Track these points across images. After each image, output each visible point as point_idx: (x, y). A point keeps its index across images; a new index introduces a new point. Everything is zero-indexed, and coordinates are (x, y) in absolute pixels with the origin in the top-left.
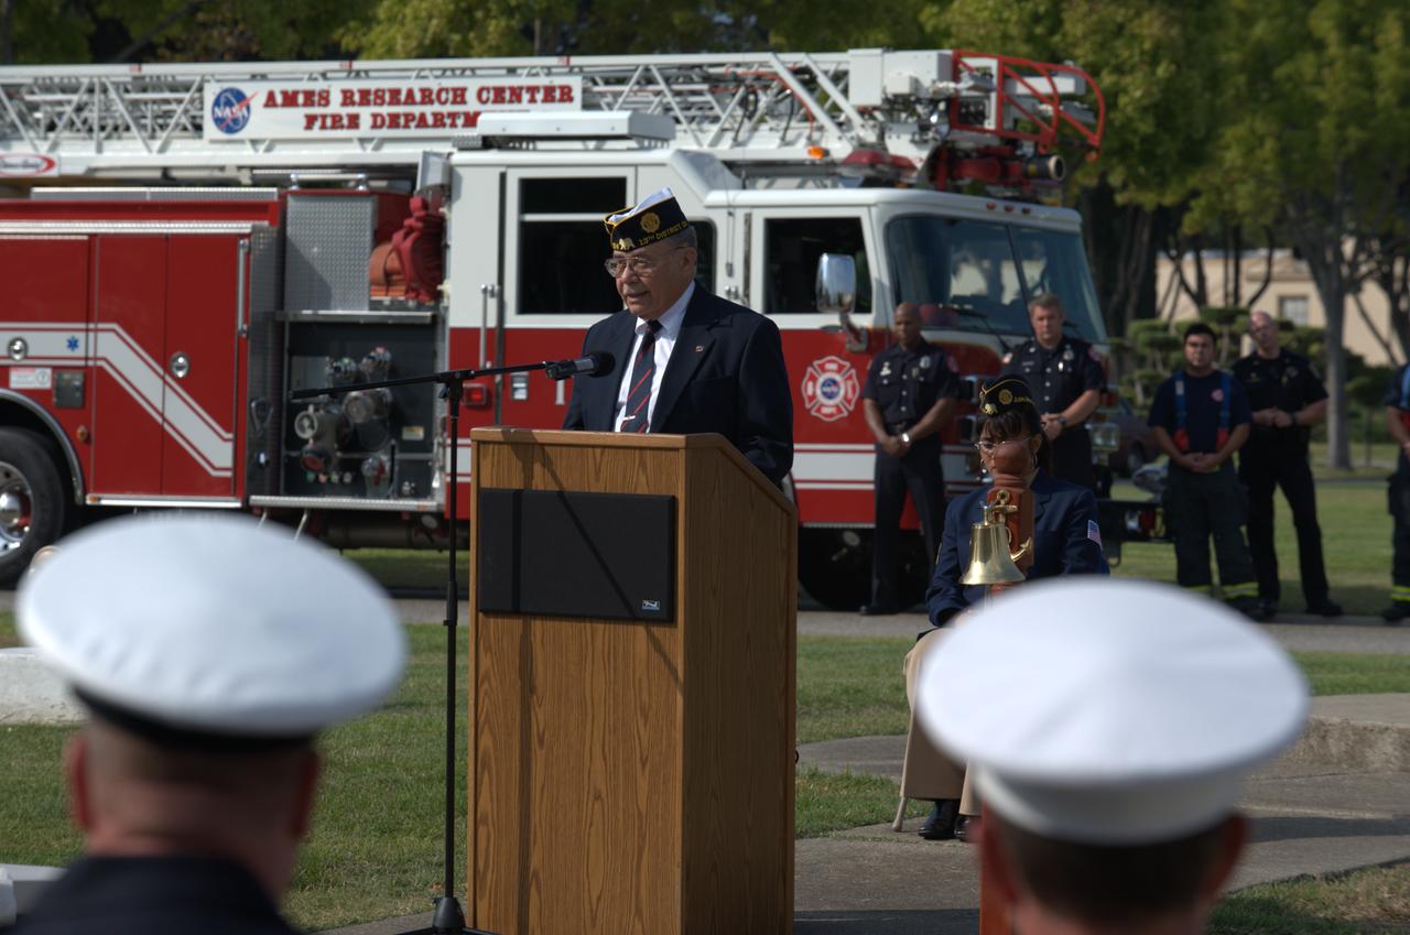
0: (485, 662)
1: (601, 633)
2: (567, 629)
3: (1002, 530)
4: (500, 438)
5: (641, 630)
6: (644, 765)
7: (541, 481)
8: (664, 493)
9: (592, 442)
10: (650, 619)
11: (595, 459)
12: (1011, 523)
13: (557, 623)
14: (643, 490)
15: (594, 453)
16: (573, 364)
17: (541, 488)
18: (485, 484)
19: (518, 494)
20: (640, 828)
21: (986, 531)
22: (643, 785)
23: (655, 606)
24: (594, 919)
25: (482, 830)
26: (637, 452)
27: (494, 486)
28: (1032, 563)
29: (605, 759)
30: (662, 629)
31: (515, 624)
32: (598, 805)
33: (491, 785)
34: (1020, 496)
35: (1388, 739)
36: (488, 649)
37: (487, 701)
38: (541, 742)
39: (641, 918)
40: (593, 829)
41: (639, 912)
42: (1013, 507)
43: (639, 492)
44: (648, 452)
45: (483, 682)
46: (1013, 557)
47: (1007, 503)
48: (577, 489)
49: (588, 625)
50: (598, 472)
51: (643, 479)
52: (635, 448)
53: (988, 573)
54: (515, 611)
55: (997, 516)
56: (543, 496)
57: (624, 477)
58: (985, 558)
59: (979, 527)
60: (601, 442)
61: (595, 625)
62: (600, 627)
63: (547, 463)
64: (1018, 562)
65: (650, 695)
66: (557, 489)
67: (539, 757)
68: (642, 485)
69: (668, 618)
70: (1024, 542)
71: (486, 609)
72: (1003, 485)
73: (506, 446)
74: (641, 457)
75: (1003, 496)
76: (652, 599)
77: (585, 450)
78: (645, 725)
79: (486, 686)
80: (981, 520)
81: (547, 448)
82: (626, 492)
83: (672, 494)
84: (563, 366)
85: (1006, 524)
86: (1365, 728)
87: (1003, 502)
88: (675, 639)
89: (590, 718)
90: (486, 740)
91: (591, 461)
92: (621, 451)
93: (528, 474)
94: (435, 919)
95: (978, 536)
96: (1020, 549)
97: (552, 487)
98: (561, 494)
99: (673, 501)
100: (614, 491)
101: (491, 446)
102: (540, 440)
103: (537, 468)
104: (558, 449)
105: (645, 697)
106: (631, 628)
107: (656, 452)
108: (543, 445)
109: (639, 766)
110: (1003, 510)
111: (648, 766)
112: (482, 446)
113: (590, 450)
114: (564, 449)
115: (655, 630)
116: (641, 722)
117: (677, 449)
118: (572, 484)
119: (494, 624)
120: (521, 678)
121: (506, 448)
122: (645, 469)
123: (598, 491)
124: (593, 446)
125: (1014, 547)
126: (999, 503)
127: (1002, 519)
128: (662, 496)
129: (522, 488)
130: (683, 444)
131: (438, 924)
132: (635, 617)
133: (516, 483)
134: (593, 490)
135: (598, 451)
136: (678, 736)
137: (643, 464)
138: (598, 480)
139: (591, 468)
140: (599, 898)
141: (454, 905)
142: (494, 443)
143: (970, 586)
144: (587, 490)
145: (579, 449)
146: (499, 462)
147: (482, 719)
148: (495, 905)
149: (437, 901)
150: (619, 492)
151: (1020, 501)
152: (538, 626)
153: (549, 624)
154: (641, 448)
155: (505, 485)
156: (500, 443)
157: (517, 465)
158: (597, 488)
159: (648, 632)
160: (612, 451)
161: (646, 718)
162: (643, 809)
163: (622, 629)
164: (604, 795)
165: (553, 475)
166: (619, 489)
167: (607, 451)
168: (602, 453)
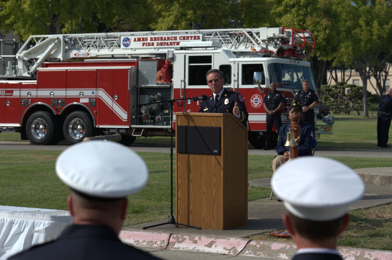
0: (179, 164)
1: (204, 157)
2: (197, 156)
3: (293, 134)
4: (182, 114)
5: (213, 157)
6: (214, 187)
7: (191, 124)
8: (218, 126)
9: (203, 115)
10: (215, 154)
12: (295, 133)
13: (195, 155)
14: (214, 126)
16: (198, 98)
18: (179, 124)
19: (186, 127)
20: (214, 200)
21: (289, 134)
22: (214, 191)
23: (216, 151)
24: (204, 220)
25: (179, 201)
26: (212, 117)
27: (181, 125)
28: (300, 141)
29: (206, 185)
30: (218, 157)
31: (186, 156)
32: (204, 195)
33: (181, 190)
34: (297, 126)
35: (378, 177)
36: (180, 161)
37: (179, 173)
38: (192, 182)
39: (214, 220)
40: (203, 201)
41: (213, 219)
42: (295, 129)
43: (213, 126)
44: (215, 117)
45: (179, 168)
46: (296, 140)
47: (294, 128)
48: (199, 126)
49: (202, 156)
50: (203, 122)
51: (213, 123)
52: (212, 116)
53: (290, 144)
54: (186, 153)
55: (292, 131)
56: (192, 127)
57: (209, 123)
58: (289, 140)
59: (288, 133)
60: (205, 115)
61: (203, 156)
62: (204, 156)
64: (297, 141)
66: (195, 126)
67: (191, 184)
68: (213, 125)
69: (219, 154)
70: (298, 137)
71: (179, 152)
72: (293, 124)
74: (213, 119)
75: (293, 126)
76: (216, 150)
77: (201, 117)
79: (179, 169)
80: (288, 132)
81: (192, 117)
84: (195, 98)
85: (294, 133)
86: (373, 175)
87: (293, 128)
88: (221, 159)
89: (202, 176)
90: (179, 181)
91: (202, 119)
92: (209, 117)
93: (189, 122)
94: (169, 220)
95: (288, 135)
96: (297, 138)
97: (194, 125)
98: (196, 127)
99: (220, 128)
101: (180, 116)
102: (191, 115)
104: (195, 117)
105: (214, 171)
106: (211, 156)
107: (216, 117)
108: (191, 116)
109: (213, 187)
110: (293, 130)
111: (215, 187)
112: (178, 116)
113: (202, 117)
114: (196, 117)
115: (217, 157)
116: (214, 177)
117: (221, 117)
118: (198, 124)
119: (181, 156)
120: (187, 168)
121: (183, 117)
123: (203, 126)
124: (203, 116)
125: (296, 138)
126: (292, 128)
127: (293, 131)
128: (218, 127)
129: (187, 125)
130: (222, 115)
131: (169, 222)
132: (212, 154)
133: (186, 124)
134: (202, 126)
135: (204, 117)
136: (222, 180)
137: (213, 120)
138: (203, 123)
140: (205, 216)
141: (173, 217)
142: (181, 115)
143: (286, 146)
145: (199, 117)
146: (182, 120)
147: (178, 177)
148: (182, 217)
149: (169, 217)
150: (208, 126)
151: (297, 127)
152: (191, 156)
153: (193, 155)
154: (213, 116)
155: (183, 125)
156: (183, 115)
157: (186, 121)
158: (203, 125)
159: (215, 157)
160: (207, 117)
161: (215, 176)
162: (214, 196)
163: (209, 156)
164: (206, 193)
165: (194, 123)
166: (208, 125)
167: (205, 117)
168: (204, 118)
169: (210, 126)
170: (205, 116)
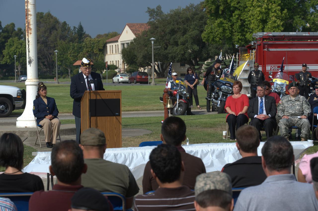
2: (103, 118)
5: (115, 117)
6: (115, 135)
7: (98, 97)
14: (115, 98)
17: (99, 99)
19: (95, 100)
20: (115, 144)
22: (115, 139)
23: (118, 114)
29: (109, 135)
30: (118, 117)
31: (95, 118)
32: (108, 142)
43: (114, 98)
49: (106, 117)
51: (115, 97)
52: (113, 92)
54: (95, 116)
57: (112, 96)
62: (108, 117)
63: (99, 95)
65: (116, 126)
73: (93, 93)
78: (116, 130)
81: (100, 93)
83: (119, 98)
91: (106, 94)
93: (96, 97)
97: (100, 98)
102: (99, 92)
103: (98, 96)
106: (113, 117)
107: (117, 93)
108: (99, 93)
109: (115, 136)
114: (102, 93)
115: (117, 117)
117: (120, 92)
118: (104, 97)
124: (107, 92)
132: (114, 115)
133: (95, 98)
134: (107, 98)
135: (108, 93)
137: (115, 95)
145: (104, 93)
152: (98, 118)
153: (100, 117)
157: (95, 96)
161: (116, 129)
162: (115, 141)
163: (112, 117)
164: (109, 140)
165: (100, 97)
166: (111, 98)
169: (112, 98)
170: (108, 92)
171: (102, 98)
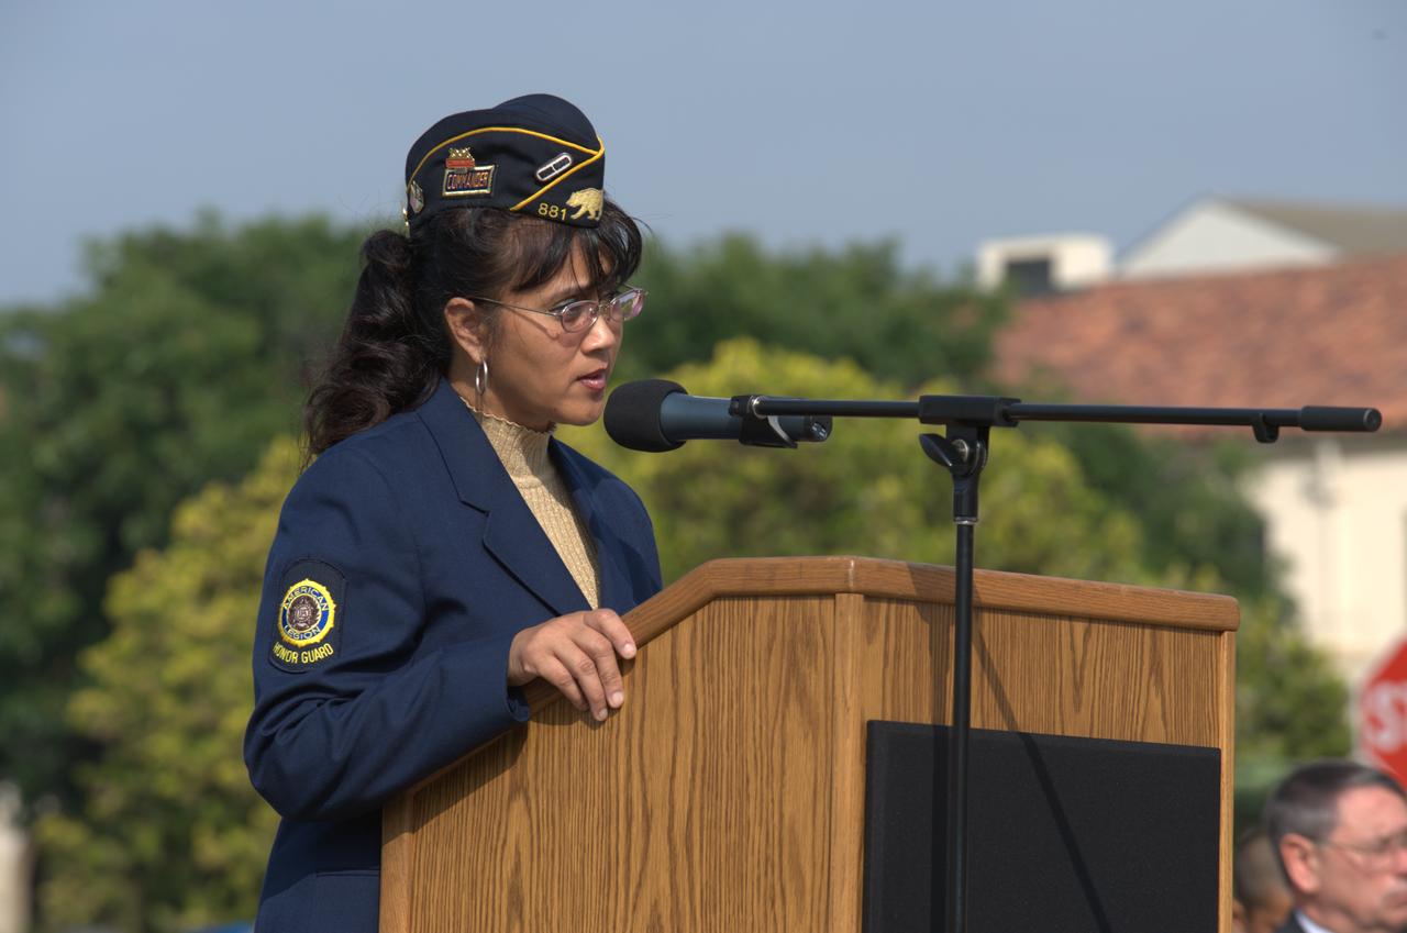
8: (1197, 740)
11: (1073, 648)
14: (1156, 734)
15: (1072, 630)
17: (983, 725)
26: (1148, 635)
43: (1150, 738)
44: (1167, 635)
48: (1041, 728)
50: (1078, 686)
51: (1156, 704)
52: (1145, 620)
57: (1124, 700)
60: (1084, 605)
68: (1154, 721)
74: (1154, 650)
77: (1055, 624)
82: (1127, 738)
83: (1207, 741)
91: (1066, 651)
92: (1120, 630)
97: (995, 722)
98: (1014, 740)
100: (1107, 737)
104: (1008, 619)
107: (1180, 638)
113: (1065, 624)
114: (1019, 620)
122: (1160, 682)
123: (1078, 733)
124: (1071, 617)
128: (1190, 750)
129: (946, 722)
130: (1229, 617)
134: (1069, 733)
135: (1080, 627)
137: (1156, 668)
138: (1077, 705)
139: (1068, 672)
142: (891, 599)
144: (1059, 733)
145: (1043, 621)
150: (1115, 737)
155: (908, 714)
156: (901, 599)
158: (1076, 726)
160: (1104, 628)
165: (1006, 696)
167: (1095, 626)
168: (1087, 633)
170: (1091, 619)
171: (1010, 718)
